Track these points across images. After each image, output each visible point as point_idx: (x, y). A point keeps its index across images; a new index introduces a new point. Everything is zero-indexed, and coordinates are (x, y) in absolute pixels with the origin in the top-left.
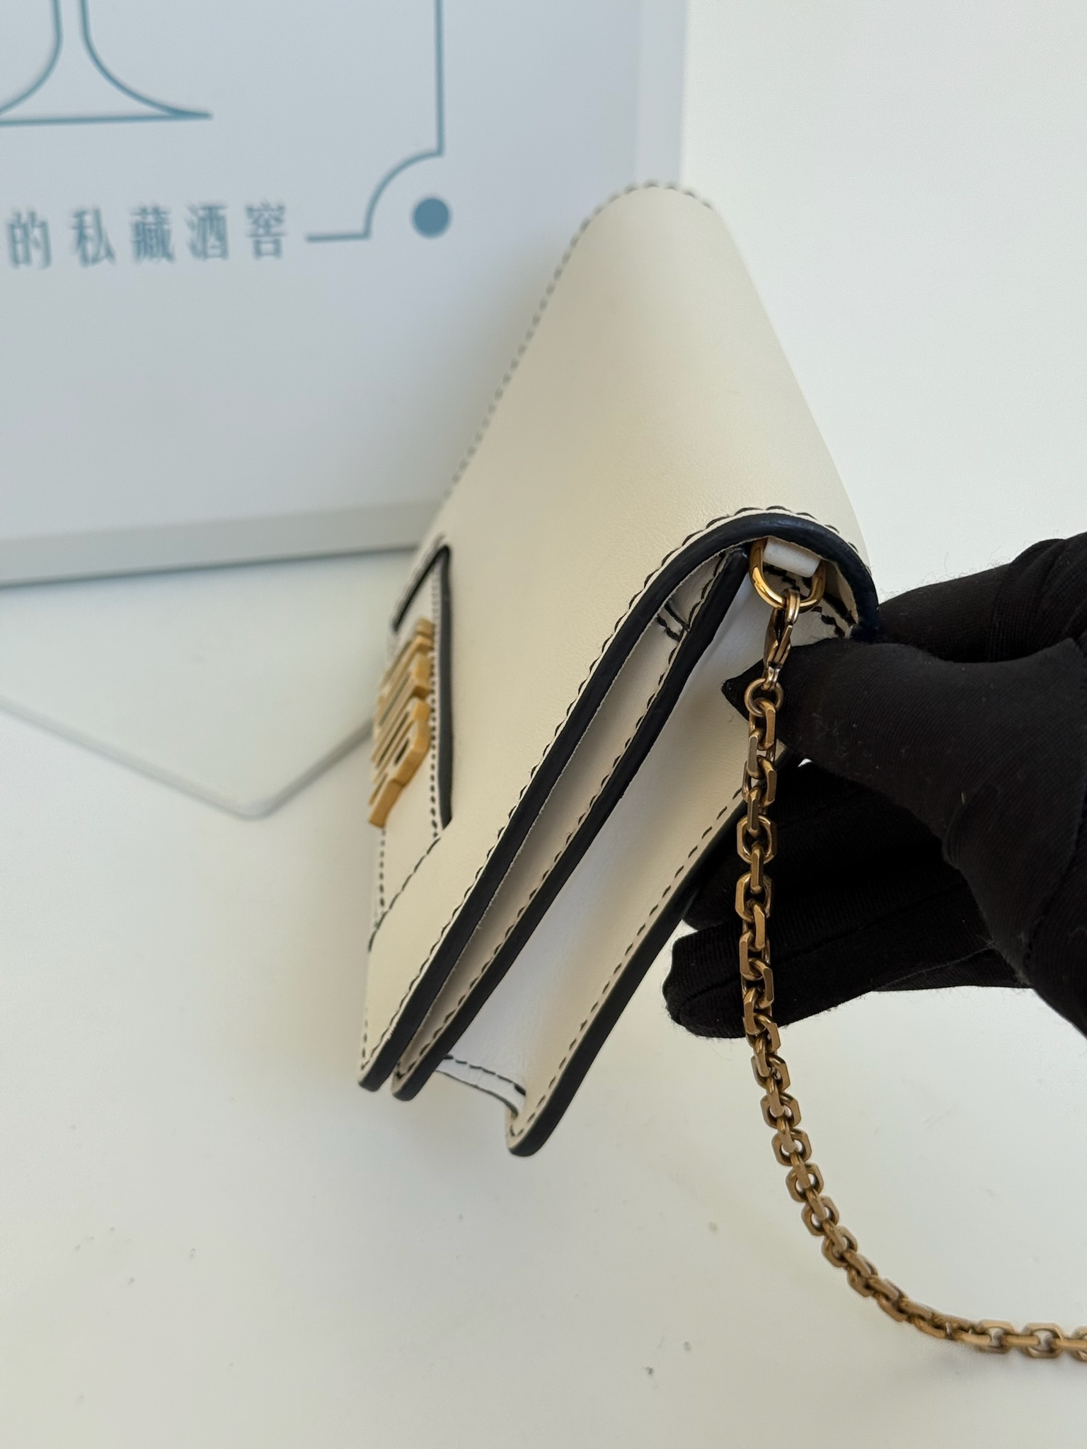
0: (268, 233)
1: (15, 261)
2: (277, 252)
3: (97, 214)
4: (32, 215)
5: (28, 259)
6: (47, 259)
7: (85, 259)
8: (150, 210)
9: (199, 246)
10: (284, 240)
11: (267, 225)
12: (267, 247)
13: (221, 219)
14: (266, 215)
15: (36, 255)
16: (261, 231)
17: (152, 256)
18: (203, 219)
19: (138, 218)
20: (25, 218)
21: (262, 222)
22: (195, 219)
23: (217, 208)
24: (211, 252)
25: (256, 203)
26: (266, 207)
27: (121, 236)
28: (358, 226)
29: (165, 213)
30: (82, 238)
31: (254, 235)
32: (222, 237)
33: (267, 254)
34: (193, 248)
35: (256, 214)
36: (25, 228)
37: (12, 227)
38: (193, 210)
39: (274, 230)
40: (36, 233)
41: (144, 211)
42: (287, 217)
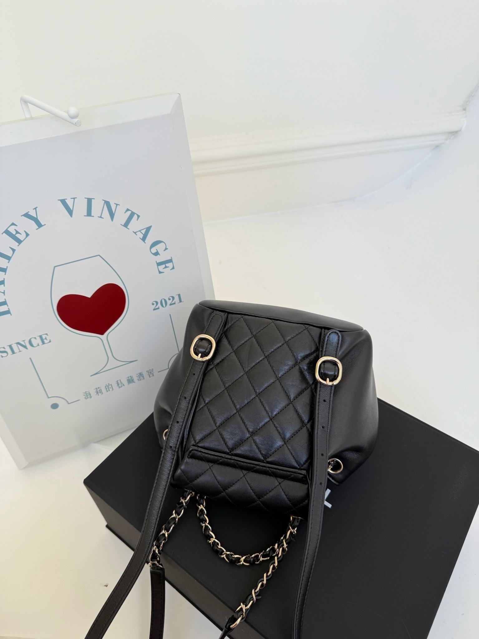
1: (107, 391)
2: (153, 376)
3: (120, 380)
4: (109, 384)
5: (109, 390)
6: (113, 389)
7: (119, 387)
8: (129, 376)
9: (139, 379)
10: (154, 374)
11: (151, 372)
13: (143, 374)
15: (111, 389)
16: (150, 373)
17: (131, 383)
18: (139, 375)
19: (128, 379)
20: (107, 385)
21: (150, 372)
22: (137, 376)
23: (141, 373)
24: (141, 379)
25: (148, 370)
26: (150, 370)
27: (125, 382)
29: (132, 376)
30: (118, 384)
31: (148, 374)
32: (143, 377)
33: (152, 376)
34: (138, 380)
37: (106, 387)
38: (137, 374)
39: (152, 372)
40: (110, 386)
41: (128, 377)
42: (154, 370)
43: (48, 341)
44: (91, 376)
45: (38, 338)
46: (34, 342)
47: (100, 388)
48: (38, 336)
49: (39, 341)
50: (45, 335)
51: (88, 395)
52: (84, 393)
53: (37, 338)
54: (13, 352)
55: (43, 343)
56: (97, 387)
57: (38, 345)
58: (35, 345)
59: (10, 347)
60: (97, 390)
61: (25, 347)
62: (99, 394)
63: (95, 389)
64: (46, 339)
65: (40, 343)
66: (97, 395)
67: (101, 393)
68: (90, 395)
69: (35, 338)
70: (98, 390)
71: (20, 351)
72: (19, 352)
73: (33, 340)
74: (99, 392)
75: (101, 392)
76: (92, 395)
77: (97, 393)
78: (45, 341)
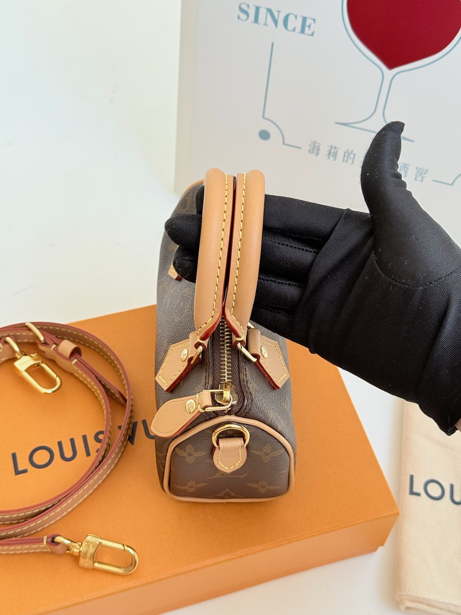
0: (420, 175)
1: (343, 161)
2: (422, 181)
4: (352, 151)
5: (347, 161)
6: (353, 163)
10: (425, 179)
11: (421, 173)
12: (419, 178)
13: (408, 168)
14: (422, 171)
15: (350, 161)
16: (419, 174)
20: (350, 152)
23: (406, 165)
25: (419, 167)
26: (422, 168)
28: (451, 182)
31: (416, 175)
33: (419, 180)
35: (418, 169)
36: (348, 153)
37: (345, 153)
39: (423, 175)
40: (352, 156)
42: (428, 173)
43: (311, 32)
44: (336, 123)
45: (300, 20)
46: (293, 23)
47: (337, 150)
48: (301, 16)
49: (298, 24)
50: (312, 21)
51: (315, 149)
52: (312, 142)
53: (298, 17)
54: (256, 20)
55: (303, 31)
56: (334, 147)
57: (294, 30)
58: (290, 27)
59: (257, 9)
60: (331, 149)
61: (276, 22)
62: (331, 157)
63: (329, 147)
64: (309, 26)
65: (299, 29)
66: (327, 157)
67: (333, 159)
68: (318, 150)
69: (296, 17)
70: (333, 149)
71: (265, 24)
72: (263, 25)
73: (291, 18)
74: (332, 154)
75: (335, 155)
76: (320, 152)
77: (329, 154)
78: (307, 29)
